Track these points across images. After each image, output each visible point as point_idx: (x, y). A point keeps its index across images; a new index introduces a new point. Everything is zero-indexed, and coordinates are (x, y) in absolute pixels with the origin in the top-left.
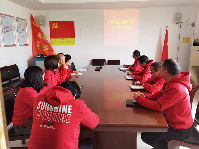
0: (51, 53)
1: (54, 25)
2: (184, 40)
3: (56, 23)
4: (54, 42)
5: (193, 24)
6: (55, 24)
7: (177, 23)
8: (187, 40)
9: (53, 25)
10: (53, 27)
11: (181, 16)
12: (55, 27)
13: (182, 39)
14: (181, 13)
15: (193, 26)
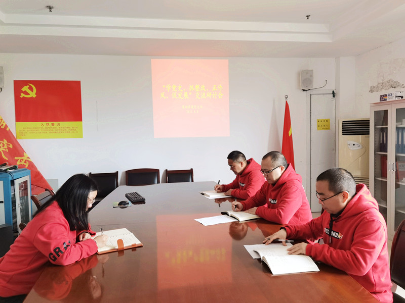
0: (16, 158)
1: (25, 88)
2: (320, 123)
3: (32, 85)
4: (26, 130)
5: (333, 92)
6: (28, 86)
7: (304, 90)
8: (325, 123)
9: (23, 89)
10: (22, 95)
11: (311, 76)
12: (29, 94)
13: (316, 122)
14: (312, 70)
15: (334, 96)
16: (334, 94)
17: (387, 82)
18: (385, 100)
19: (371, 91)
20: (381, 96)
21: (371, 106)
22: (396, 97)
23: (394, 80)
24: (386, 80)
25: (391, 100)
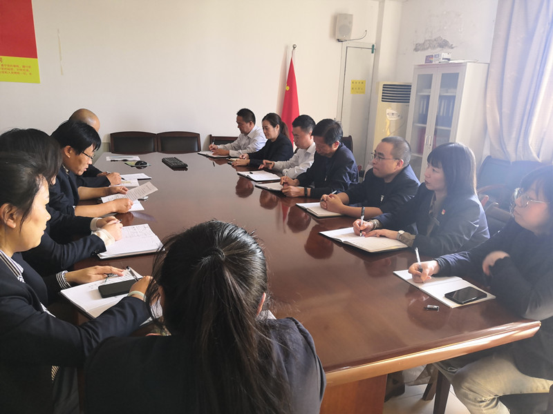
2: (354, 86)
7: (339, 40)
8: (361, 85)
11: (351, 23)
13: (351, 83)
14: (352, 15)
15: (373, 52)
16: (373, 49)
17: (435, 40)
18: (431, 62)
19: (416, 50)
20: (427, 57)
21: (415, 68)
22: (443, 59)
23: (443, 39)
24: (433, 38)
25: (437, 62)
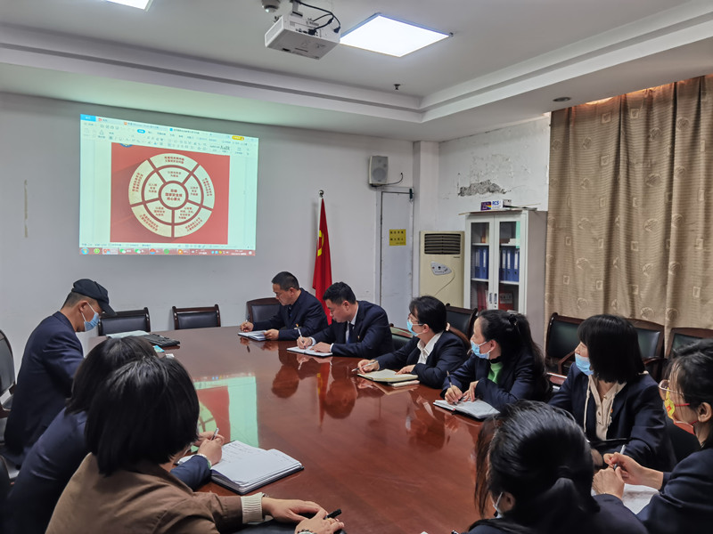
2: (394, 236)
5: (411, 190)
7: (373, 186)
8: (400, 235)
11: (386, 166)
13: (388, 233)
14: (386, 157)
15: (411, 197)
16: (411, 194)
17: (483, 183)
18: (489, 209)
19: (461, 194)
20: (483, 204)
22: (504, 206)
23: (492, 183)
24: (481, 181)
25: (496, 210)
